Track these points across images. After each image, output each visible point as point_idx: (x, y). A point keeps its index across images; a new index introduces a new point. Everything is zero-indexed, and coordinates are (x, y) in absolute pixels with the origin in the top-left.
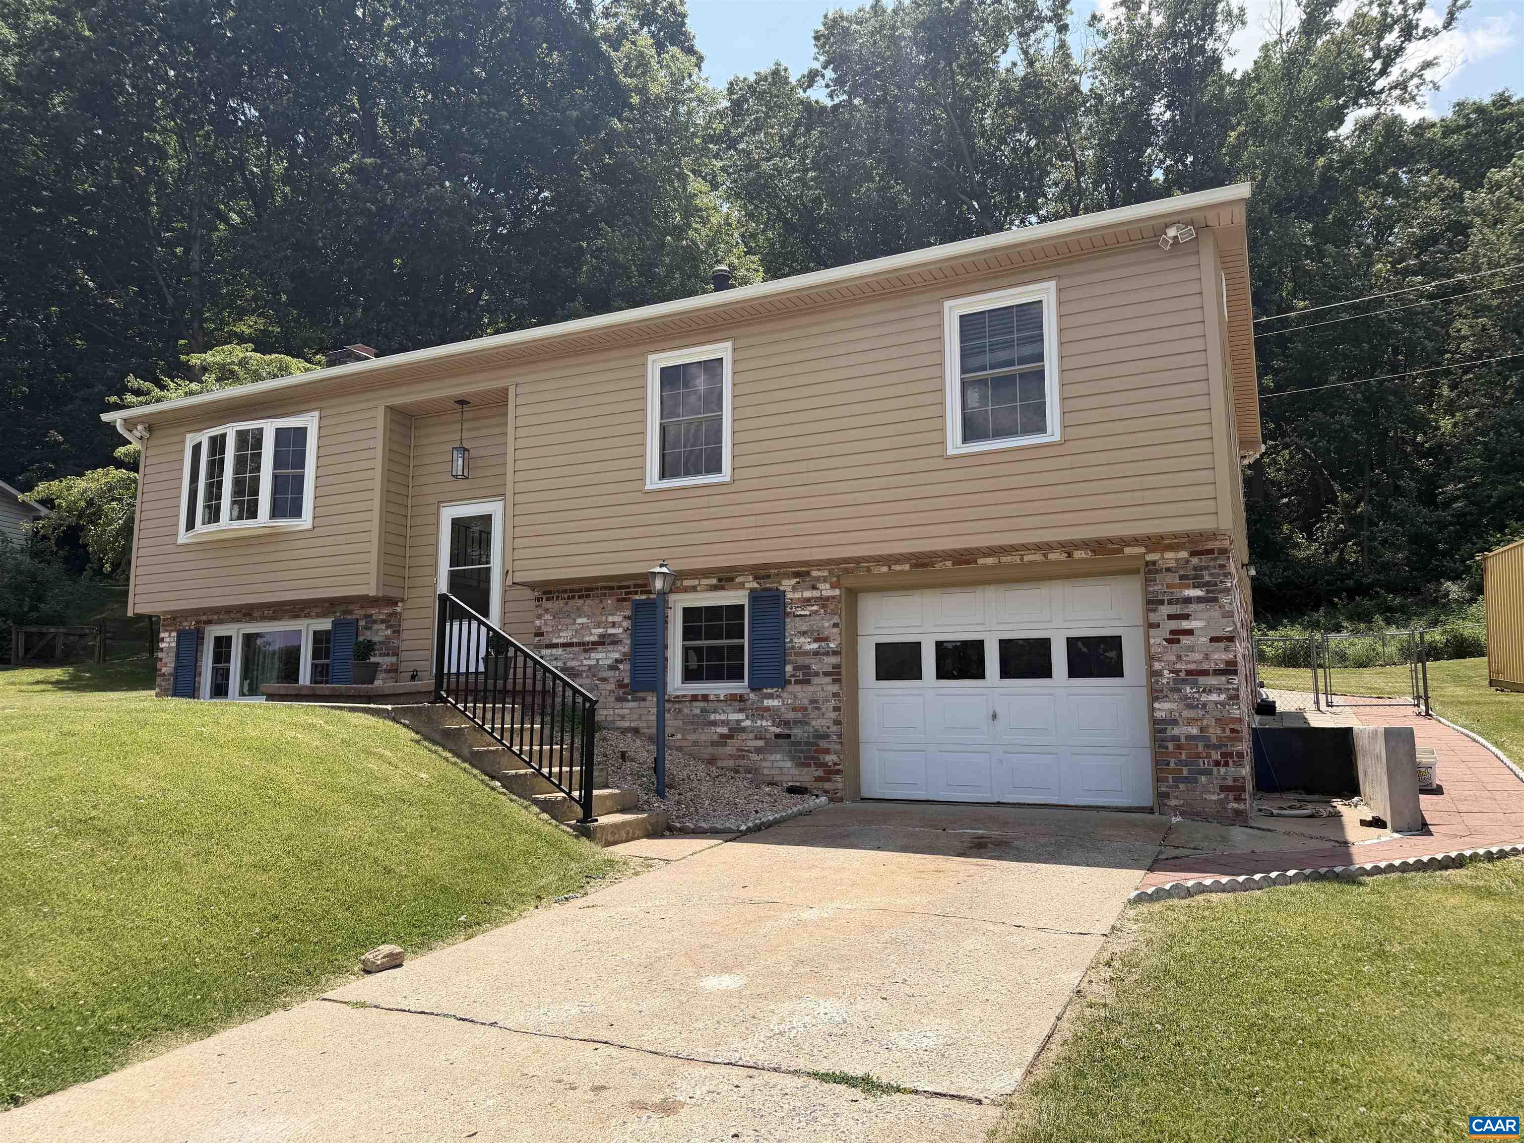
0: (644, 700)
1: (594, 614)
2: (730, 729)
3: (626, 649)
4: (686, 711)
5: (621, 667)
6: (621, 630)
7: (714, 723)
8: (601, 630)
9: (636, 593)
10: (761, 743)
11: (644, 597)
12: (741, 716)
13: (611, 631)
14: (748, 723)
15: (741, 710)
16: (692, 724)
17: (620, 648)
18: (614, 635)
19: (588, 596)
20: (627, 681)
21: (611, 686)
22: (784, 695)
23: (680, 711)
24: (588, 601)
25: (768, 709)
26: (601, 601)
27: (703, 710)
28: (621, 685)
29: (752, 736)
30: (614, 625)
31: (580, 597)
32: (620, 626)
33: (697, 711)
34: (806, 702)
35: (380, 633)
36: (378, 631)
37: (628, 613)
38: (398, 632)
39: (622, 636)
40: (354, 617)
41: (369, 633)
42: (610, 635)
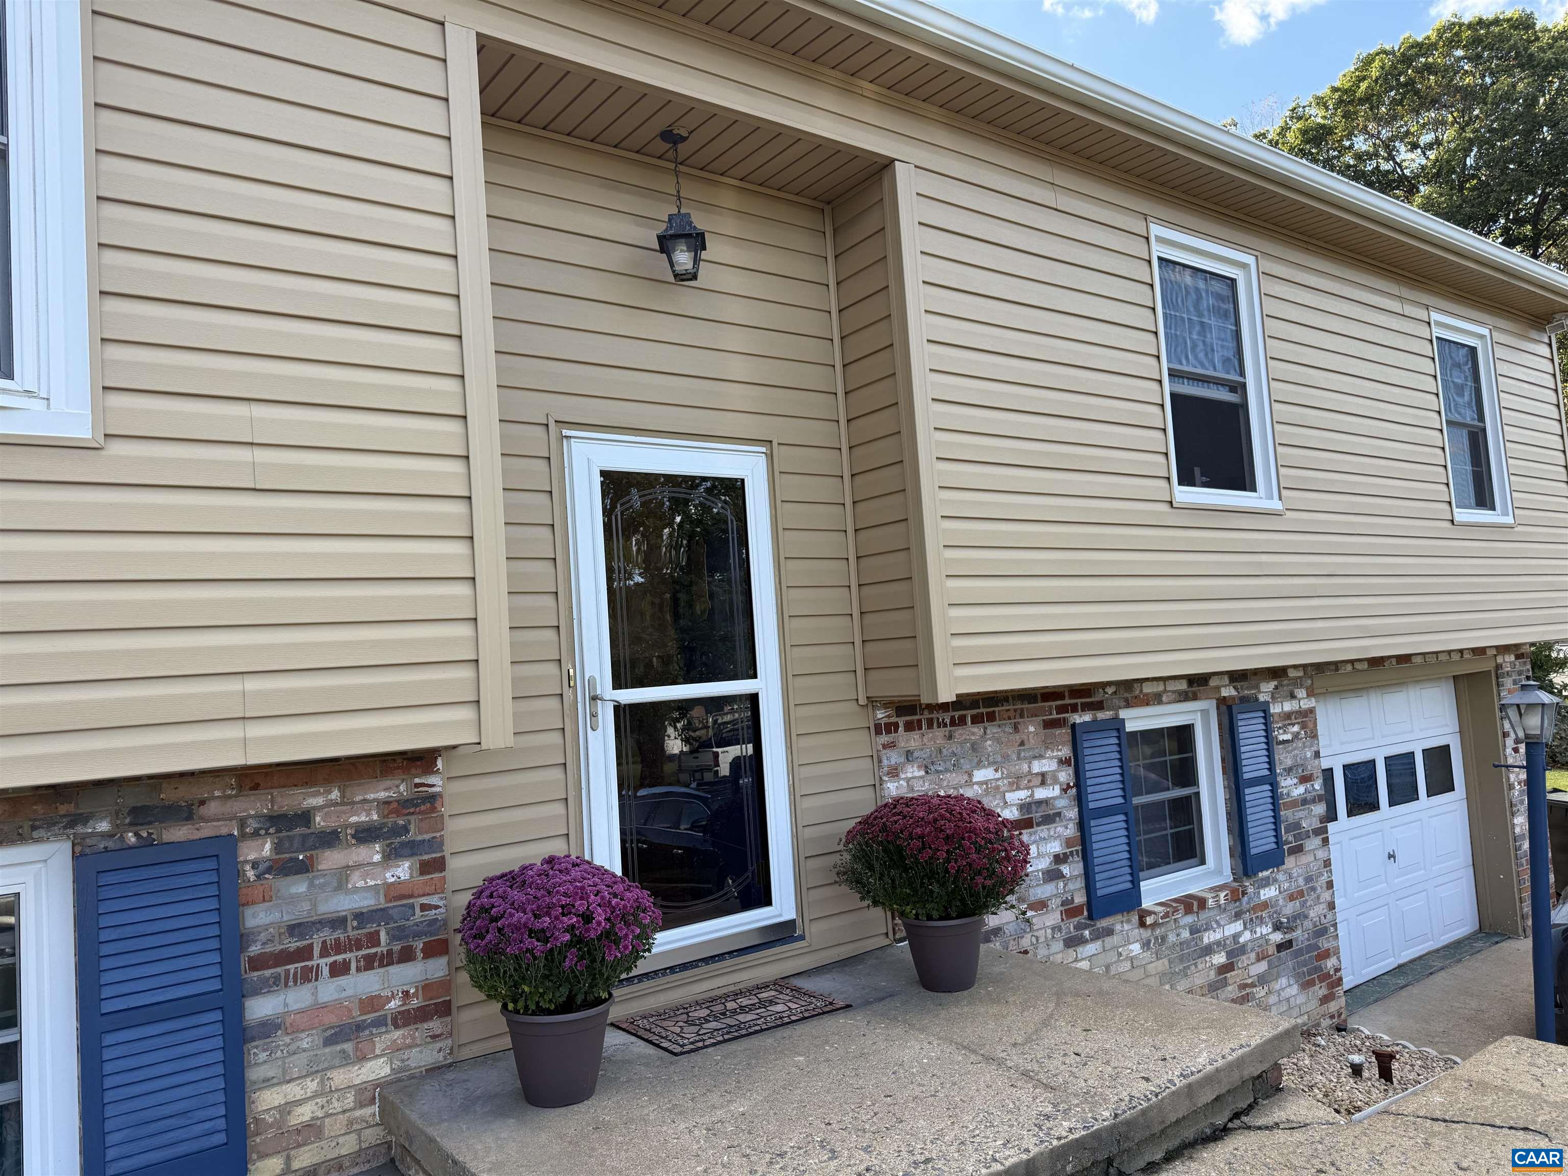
0: (1109, 932)
1: (1006, 757)
2: (1230, 954)
3: (1070, 830)
4: (1172, 938)
5: (1066, 869)
6: (1055, 791)
7: (1208, 950)
8: (1022, 794)
9: (1074, 709)
10: (1263, 966)
11: (1087, 717)
12: (1238, 926)
13: (1041, 794)
14: (1246, 936)
15: (1238, 916)
16: (1182, 959)
17: (1060, 829)
18: (1045, 802)
19: (991, 717)
20: (1080, 899)
21: (1053, 918)
22: (1281, 877)
23: (1164, 938)
24: (992, 729)
25: (1265, 905)
26: (1016, 728)
27: (1193, 929)
28: (1070, 911)
29: (1253, 956)
30: (1044, 780)
31: (977, 720)
32: (1056, 781)
33: (1186, 934)
34: (1301, 881)
35: (357, 880)
36: (343, 874)
37: (1065, 751)
38: (439, 865)
39: (1061, 803)
40: (207, 830)
41: (298, 886)
42: (1040, 803)
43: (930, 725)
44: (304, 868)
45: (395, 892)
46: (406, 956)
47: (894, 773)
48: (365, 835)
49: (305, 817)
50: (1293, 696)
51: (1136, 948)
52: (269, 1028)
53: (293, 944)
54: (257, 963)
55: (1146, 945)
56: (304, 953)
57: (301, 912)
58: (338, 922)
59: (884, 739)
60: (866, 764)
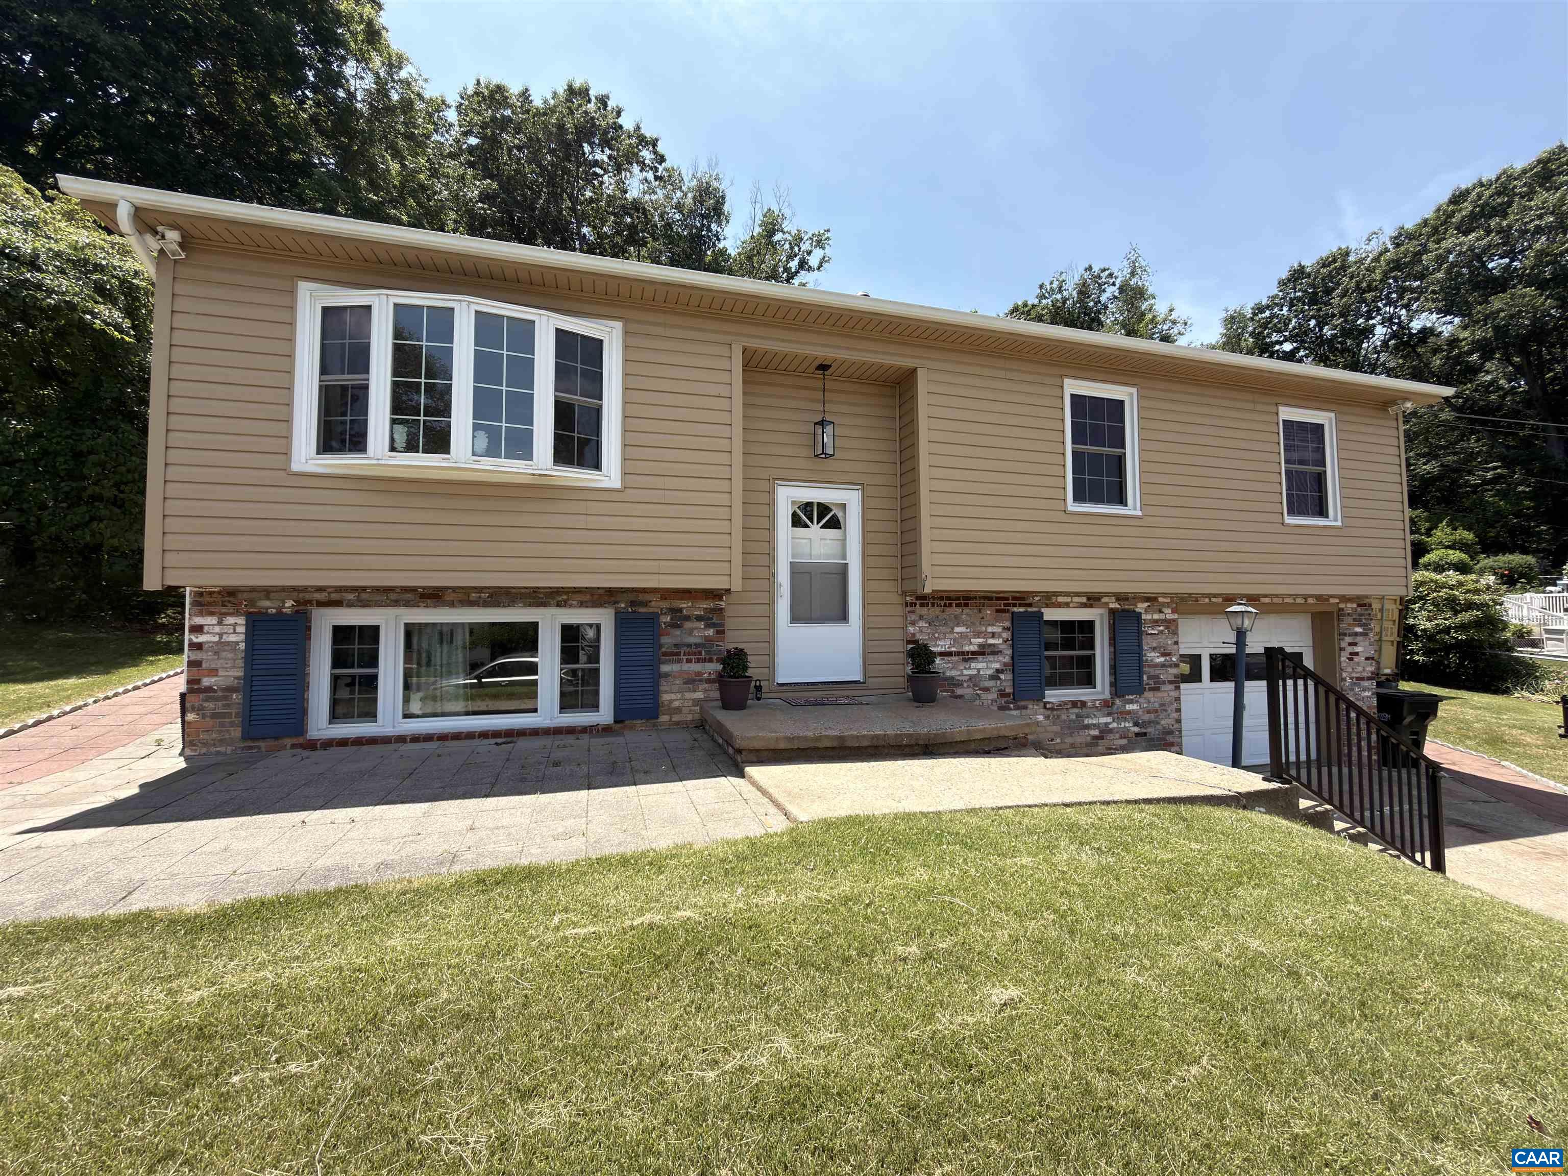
0: (1025, 708)
1: (973, 624)
2: (1101, 732)
3: (1007, 659)
4: (1064, 717)
5: (1002, 676)
6: (1001, 641)
7: (1087, 727)
8: (981, 640)
9: (1014, 605)
10: (1124, 742)
11: (1022, 610)
12: (1109, 719)
13: (991, 641)
14: (1115, 725)
15: (1109, 714)
16: (1069, 728)
17: (1000, 658)
18: (993, 645)
19: (966, 605)
20: (1009, 690)
21: (993, 696)
22: (1141, 700)
23: (1059, 716)
24: (966, 610)
25: (1129, 712)
26: (980, 611)
27: (1078, 716)
28: (1002, 694)
29: (1117, 736)
30: (993, 636)
31: (958, 605)
32: (1000, 636)
33: (1074, 717)
34: (1157, 705)
35: (696, 633)
36: (692, 630)
37: (1007, 624)
38: (723, 632)
39: (1002, 647)
40: (651, 610)
41: (678, 632)
42: (990, 645)
43: (933, 605)
44: (679, 627)
45: (707, 639)
46: (710, 660)
47: (913, 623)
48: (699, 618)
49: (680, 610)
50: (1161, 612)
51: (1041, 718)
52: (667, 675)
53: (675, 650)
54: (665, 654)
55: (1047, 717)
56: (678, 654)
57: (677, 640)
58: (689, 646)
59: (909, 609)
60: (900, 619)
